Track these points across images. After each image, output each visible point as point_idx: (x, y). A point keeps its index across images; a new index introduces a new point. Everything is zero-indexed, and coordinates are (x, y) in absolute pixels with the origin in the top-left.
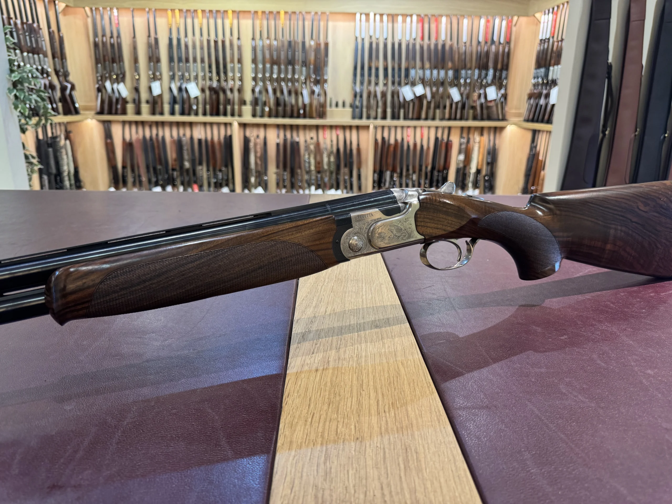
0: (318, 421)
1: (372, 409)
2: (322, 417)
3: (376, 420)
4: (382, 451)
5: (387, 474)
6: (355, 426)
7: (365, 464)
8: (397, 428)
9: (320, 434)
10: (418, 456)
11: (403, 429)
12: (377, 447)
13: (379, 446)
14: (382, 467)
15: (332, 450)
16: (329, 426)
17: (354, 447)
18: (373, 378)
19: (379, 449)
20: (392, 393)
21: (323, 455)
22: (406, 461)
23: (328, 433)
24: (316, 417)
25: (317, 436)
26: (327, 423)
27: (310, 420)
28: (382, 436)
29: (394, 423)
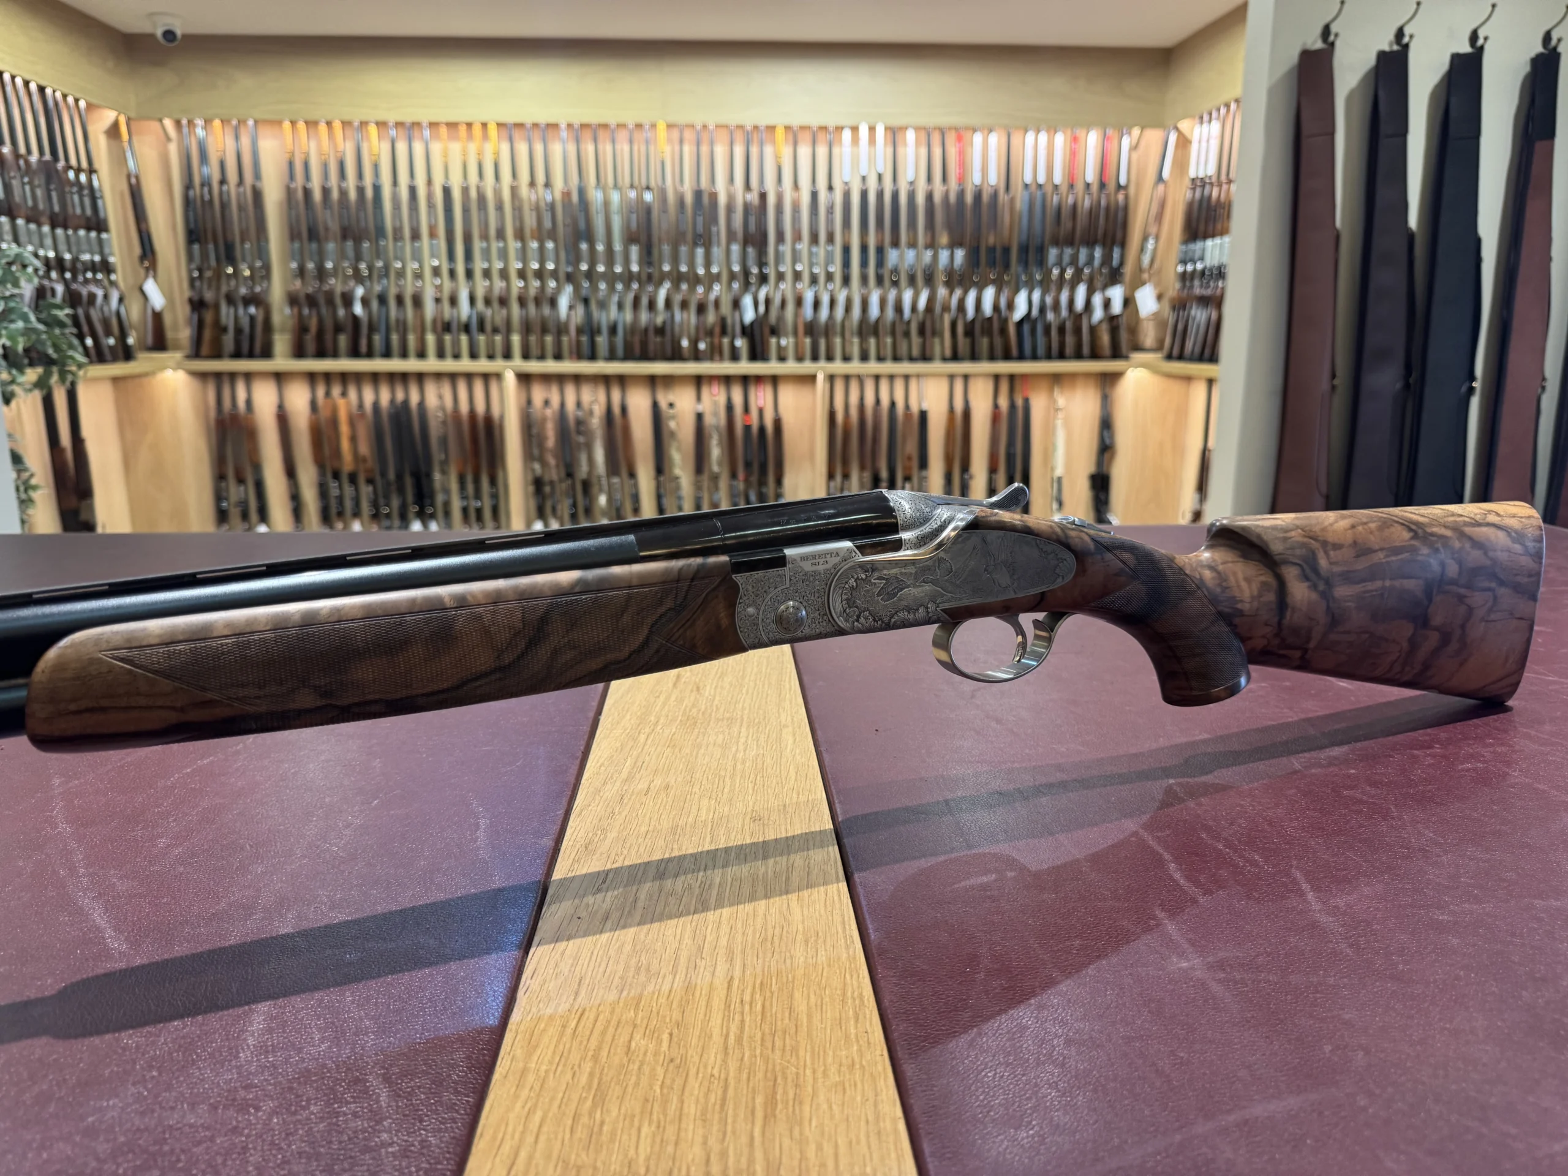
0: (591, 1026)
1: (715, 998)
2: (601, 1017)
3: (719, 1022)
4: (722, 1084)
5: (725, 1134)
6: (671, 1035)
7: (678, 1113)
8: (763, 1034)
9: (591, 1053)
10: (798, 1091)
11: (776, 1038)
12: (712, 1075)
13: (717, 1075)
14: (717, 1116)
15: (613, 1084)
16: (614, 1036)
17: (661, 1078)
18: (728, 931)
19: (716, 1082)
20: (764, 961)
21: (591, 1097)
22: (771, 1102)
23: (609, 1052)
24: (588, 1018)
25: (583, 1059)
26: (611, 1030)
27: (573, 1024)
28: (726, 1053)
29: (759, 1025)
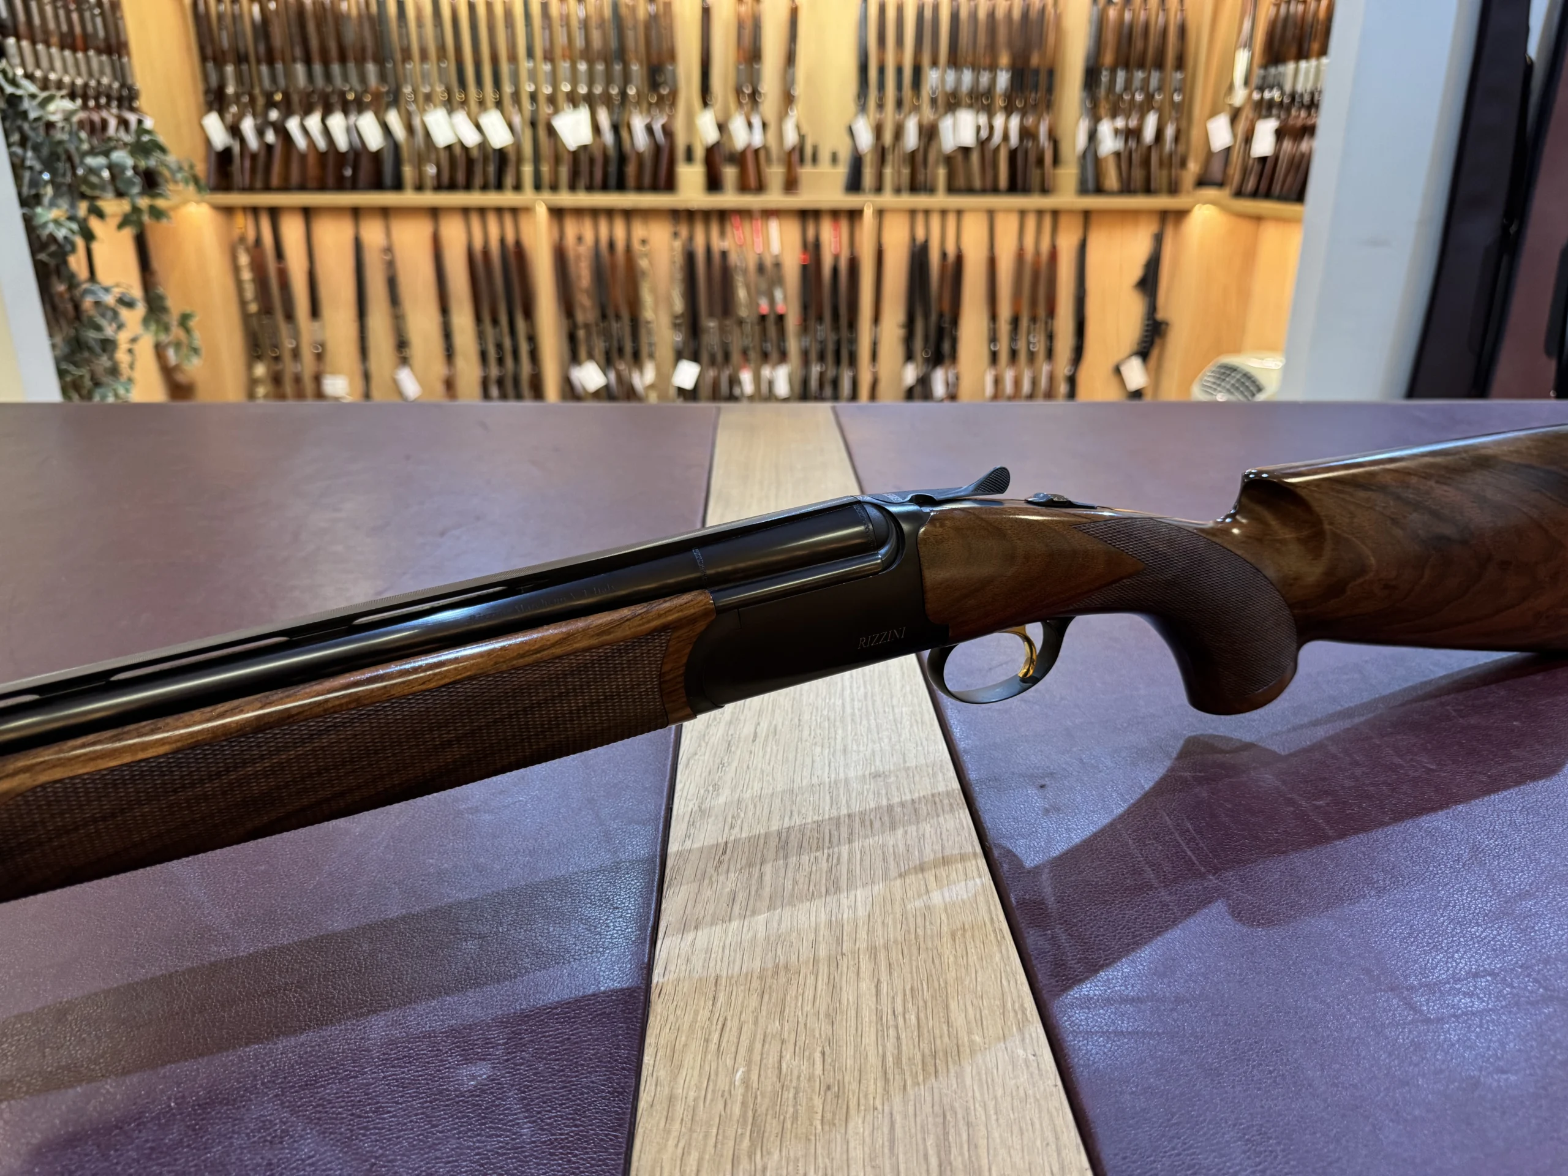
0: (735, 1040)
1: (864, 1006)
2: (745, 1029)
3: (873, 1038)
4: (887, 1120)
6: (823, 1054)
8: (923, 1056)
10: (971, 1131)
11: (937, 1061)
12: (875, 1109)
13: (880, 1107)
14: (887, 1163)
15: (769, 1117)
17: (820, 1111)
18: (866, 921)
19: (880, 1116)
20: (911, 959)
21: (748, 1134)
23: (760, 1074)
24: (731, 1029)
25: (733, 1083)
27: (715, 1037)
28: (886, 1080)
29: (916, 1044)
